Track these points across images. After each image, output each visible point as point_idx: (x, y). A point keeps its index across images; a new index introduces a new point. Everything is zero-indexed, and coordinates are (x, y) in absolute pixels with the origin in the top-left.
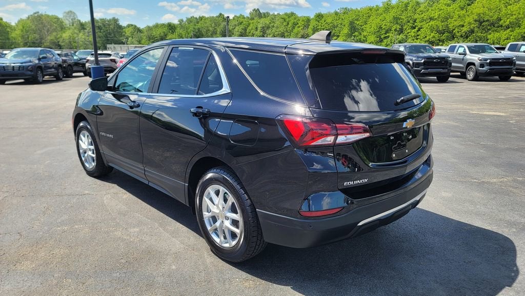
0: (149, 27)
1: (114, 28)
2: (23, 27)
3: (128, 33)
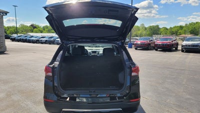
1: (157, 29)
3: (162, 30)
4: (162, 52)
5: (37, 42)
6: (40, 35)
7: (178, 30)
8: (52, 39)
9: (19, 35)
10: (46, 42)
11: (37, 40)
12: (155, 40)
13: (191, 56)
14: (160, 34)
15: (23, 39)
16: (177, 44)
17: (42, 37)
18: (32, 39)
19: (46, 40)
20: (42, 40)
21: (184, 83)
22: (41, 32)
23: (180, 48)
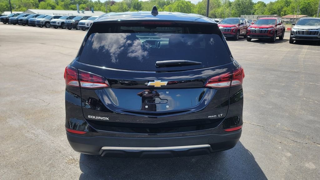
0: (271, 3)
1: (248, 4)
2: (200, 6)
3: (256, 7)
4: (258, 44)
5: (46, 25)
6: (51, 13)
7: (282, 8)
8: (73, 21)
9: (14, 12)
10: (62, 26)
11: (47, 22)
12: (248, 24)
13: (306, 49)
14: (253, 14)
15: (21, 20)
16: (283, 30)
17: (55, 17)
18: (37, 19)
19: (63, 23)
20: (55, 22)
21: (300, 94)
22: (53, 8)
23: (287, 36)
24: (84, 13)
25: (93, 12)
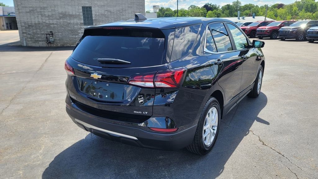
24: (244, 19)
25: (254, 18)
